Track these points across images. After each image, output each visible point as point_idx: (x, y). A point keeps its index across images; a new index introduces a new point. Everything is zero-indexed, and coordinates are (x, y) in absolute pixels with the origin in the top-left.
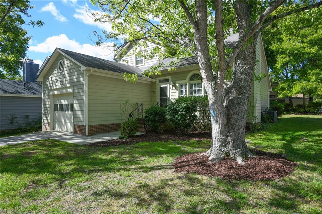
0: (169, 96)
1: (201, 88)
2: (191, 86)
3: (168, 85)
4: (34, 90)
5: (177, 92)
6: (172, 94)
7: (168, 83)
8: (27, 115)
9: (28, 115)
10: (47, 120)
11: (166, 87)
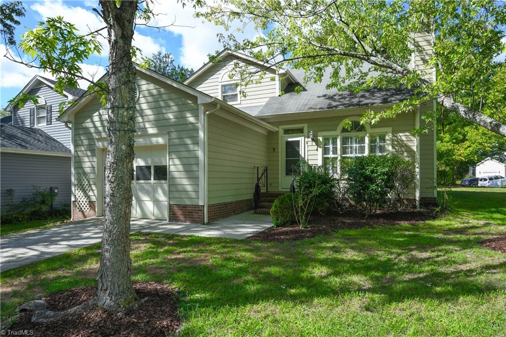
0: (303, 157)
1: (362, 145)
2: (344, 141)
3: (303, 138)
4: (19, 139)
5: (320, 150)
6: (310, 153)
7: (302, 134)
8: (9, 188)
9: (11, 189)
10: (88, 197)
11: (299, 141)
